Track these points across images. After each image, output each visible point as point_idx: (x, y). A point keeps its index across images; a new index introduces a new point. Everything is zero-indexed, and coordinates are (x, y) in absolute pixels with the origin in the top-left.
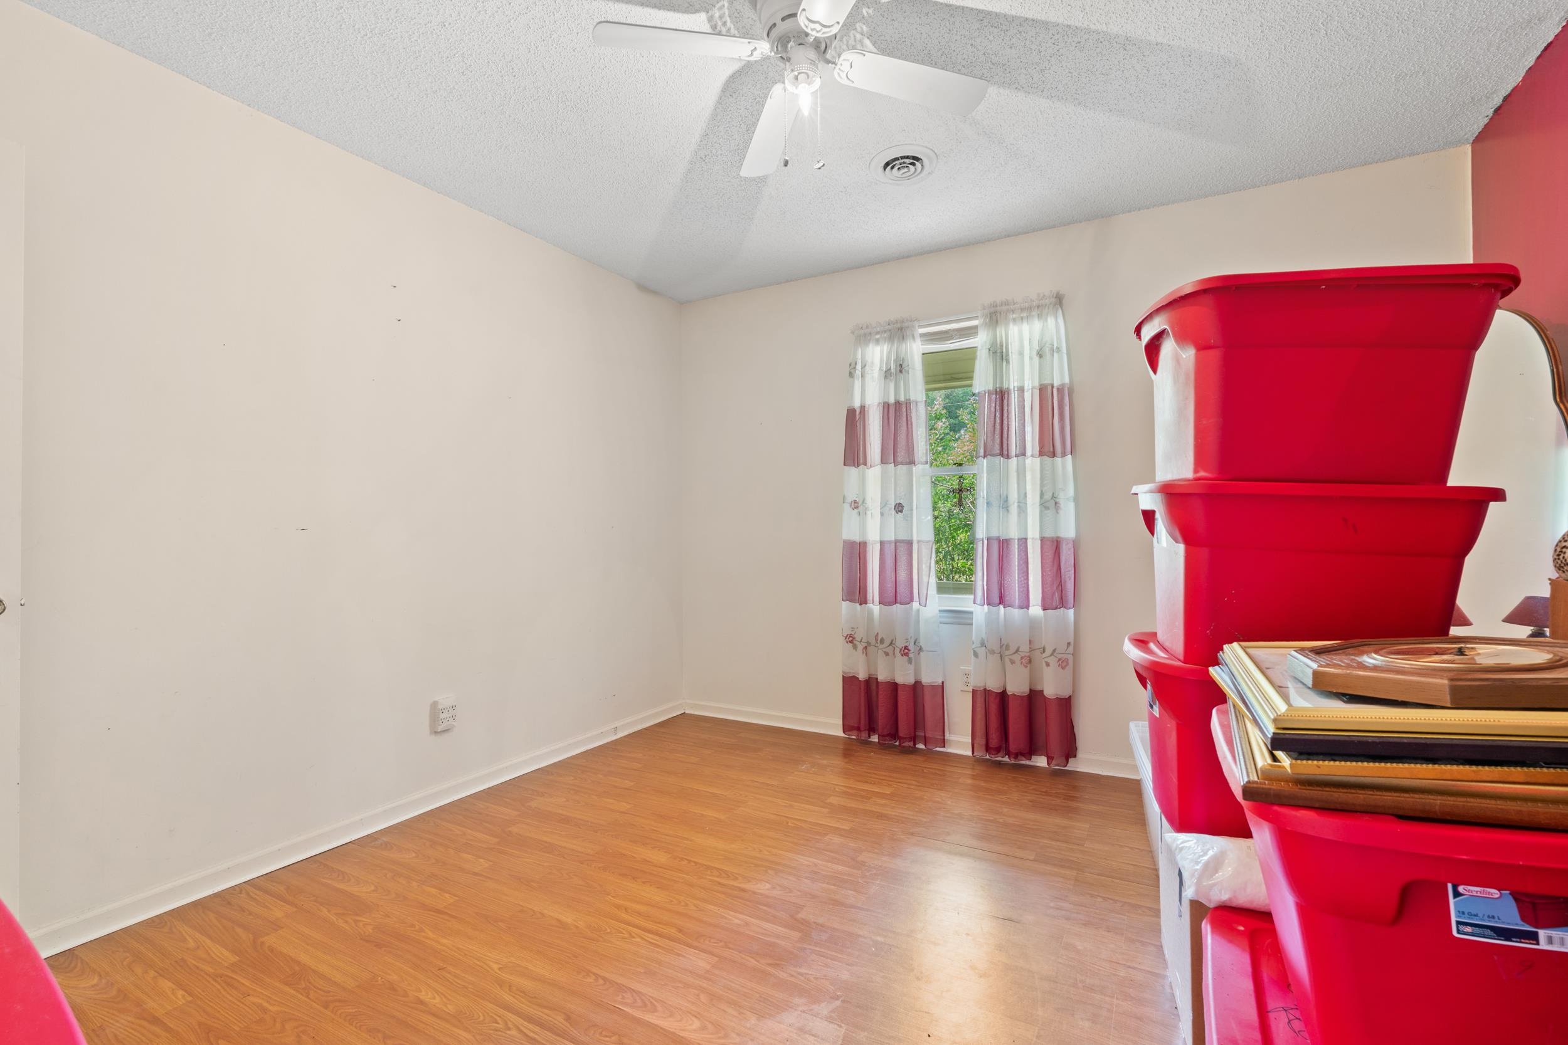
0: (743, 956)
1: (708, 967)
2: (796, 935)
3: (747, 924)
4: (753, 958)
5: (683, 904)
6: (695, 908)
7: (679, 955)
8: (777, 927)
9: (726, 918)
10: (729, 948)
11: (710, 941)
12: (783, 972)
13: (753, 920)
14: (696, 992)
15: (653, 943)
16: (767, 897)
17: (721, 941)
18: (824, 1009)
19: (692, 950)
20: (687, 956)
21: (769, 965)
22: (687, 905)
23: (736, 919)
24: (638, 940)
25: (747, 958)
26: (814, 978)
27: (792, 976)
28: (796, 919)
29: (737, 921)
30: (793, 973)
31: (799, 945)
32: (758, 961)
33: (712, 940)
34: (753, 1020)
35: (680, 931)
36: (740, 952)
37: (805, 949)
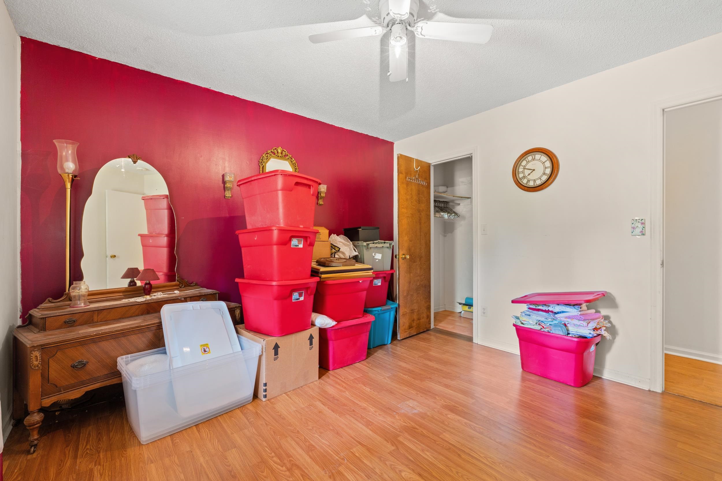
0: (428, 435)
1: (444, 434)
2: (401, 439)
3: (423, 451)
4: (424, 433)
5: (460, 475)
6: (452, 469)
7: (459, 442)
8: (408, 445)
9: (434, 457)
10: (434, 440)
11: (443, 446)
12: (412, 425)
13: (419, 452)
14: (449, 425)
15: (474, 452)
16: (407, 466)
17: (438, 444)
18: (403, 411)
19: (452, 443)
20: (454, 441)
21: (418, 429)
22: (457, 473)
23: (428, 455)
24: (482, 455)
25: (426, 434)
26: (401, 420)
27: (409, 423)
28: (397, 447)
29: (428, 454)
30: (409, 424)
31: (401, 434)
32: (422, 431)
33: (442, 446)
34: (428, 413)
35: (459, 455)
36: (429, 437)
37: (399, 432)
